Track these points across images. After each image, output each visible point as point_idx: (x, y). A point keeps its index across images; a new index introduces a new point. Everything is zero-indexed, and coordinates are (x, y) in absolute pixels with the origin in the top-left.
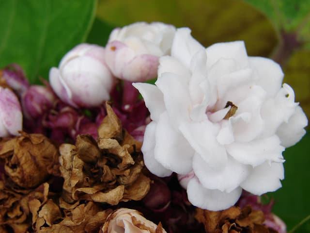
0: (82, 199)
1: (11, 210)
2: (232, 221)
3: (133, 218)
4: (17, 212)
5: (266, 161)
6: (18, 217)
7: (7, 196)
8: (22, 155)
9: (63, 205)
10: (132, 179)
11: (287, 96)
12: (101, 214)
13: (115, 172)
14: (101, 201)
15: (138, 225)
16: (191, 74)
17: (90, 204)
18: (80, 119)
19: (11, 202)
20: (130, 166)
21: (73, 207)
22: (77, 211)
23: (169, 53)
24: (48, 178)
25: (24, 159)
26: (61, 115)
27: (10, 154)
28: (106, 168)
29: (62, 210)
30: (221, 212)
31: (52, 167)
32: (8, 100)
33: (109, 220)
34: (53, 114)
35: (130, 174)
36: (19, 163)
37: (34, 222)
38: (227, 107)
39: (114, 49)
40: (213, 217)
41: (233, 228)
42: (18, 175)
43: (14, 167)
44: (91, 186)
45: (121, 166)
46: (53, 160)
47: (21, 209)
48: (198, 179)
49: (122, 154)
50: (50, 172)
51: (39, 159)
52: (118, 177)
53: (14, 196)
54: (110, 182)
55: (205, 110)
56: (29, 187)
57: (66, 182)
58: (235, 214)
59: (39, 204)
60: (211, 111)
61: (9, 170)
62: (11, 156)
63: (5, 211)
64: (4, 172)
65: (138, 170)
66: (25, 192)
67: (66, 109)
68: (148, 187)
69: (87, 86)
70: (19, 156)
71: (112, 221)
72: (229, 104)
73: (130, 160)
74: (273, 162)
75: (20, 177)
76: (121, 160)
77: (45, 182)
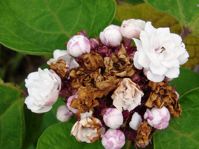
0: (112, 74)
1: (86, 77)
2: (161, 87)
3: (129, 81)
4: (88, 78)
5: (174, 67)
6: (88, 80)
7: (84, 73)
8: (91, 59)
9: (105, 76)
10: (129, 69)
11: (182, 47)
12: (118, 79)
13: (124, 67)
14: (118, 75)
15: (131, 83)
16: (151, 38)
17: (115, 76)
18: (110, 50)
19: (86, 75)
20: (129, 65)
21: (108, 77)
22: (110, 78)
23: (143, 29)
24: (100, 67)
25: (92, 60)
26: (102, 49)
27: (87, 59)
28: (121, 65)
29: (104, 78)
30: (157, 83)
31: (101, 64)
32: (87, 41)
33: (121, 81)
34: (100, 48)
35: (129, 67)
36: (90, 62)
37: (95, 81)
38: (162, 48)
39: (124, 27)
40: (155, 85)
41: (161, 89)
42: (89, 66)
43: (88, 63)
44: (116, 70)
45: (126, 65)
46: (102, 62)
47: (90, 77)
48: (151, 71)
49: (126, 60)
50: (101, 66)
51: (98, 61)
52: (124, 68)
53: (87, 73)
54: (122, 70)
55: (154, 49)
56: (93, 70)
57: (107, 69)
58: (162, 84)
59: (97, 75)
60: (156, 50)
61: (86, 64)
62: (87, 60)
63: (84, 78)
64: (84, 65)
65: (131, 66)
66: (91, 72)
67: (105, 47)
68: (134, 72)
69: (113, 39)
70: (90, 59)
71: (122, 82)
72: (163, 48)
73: (129, 63)
74: (176, 67)
75: (90, 67)
76: (126, 63)
77: (99, 68)
